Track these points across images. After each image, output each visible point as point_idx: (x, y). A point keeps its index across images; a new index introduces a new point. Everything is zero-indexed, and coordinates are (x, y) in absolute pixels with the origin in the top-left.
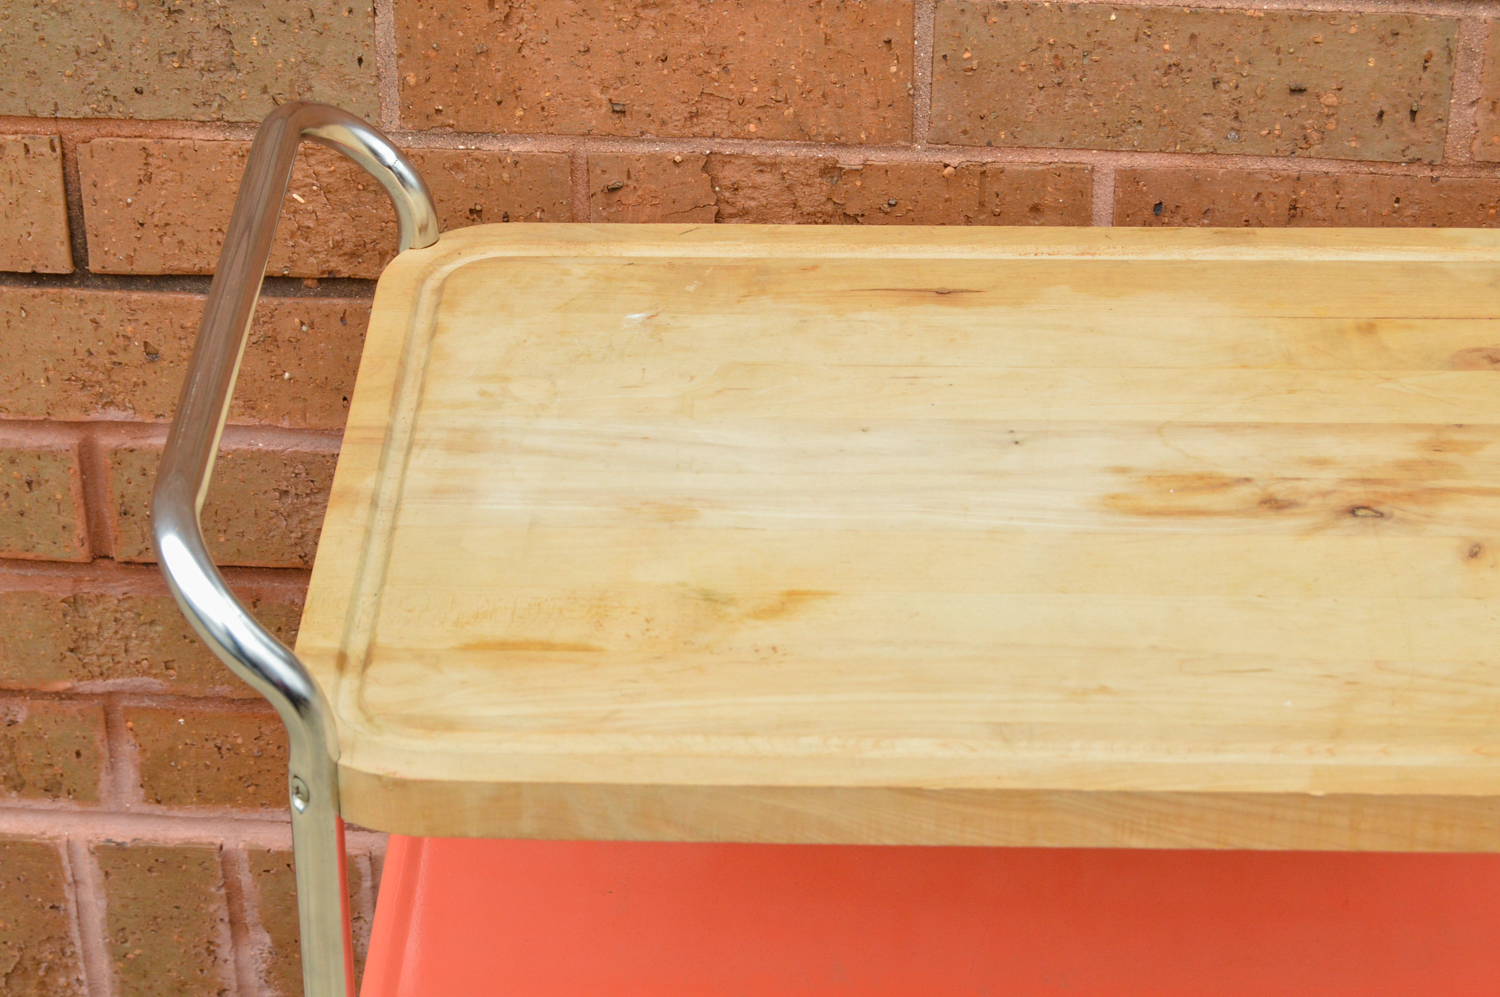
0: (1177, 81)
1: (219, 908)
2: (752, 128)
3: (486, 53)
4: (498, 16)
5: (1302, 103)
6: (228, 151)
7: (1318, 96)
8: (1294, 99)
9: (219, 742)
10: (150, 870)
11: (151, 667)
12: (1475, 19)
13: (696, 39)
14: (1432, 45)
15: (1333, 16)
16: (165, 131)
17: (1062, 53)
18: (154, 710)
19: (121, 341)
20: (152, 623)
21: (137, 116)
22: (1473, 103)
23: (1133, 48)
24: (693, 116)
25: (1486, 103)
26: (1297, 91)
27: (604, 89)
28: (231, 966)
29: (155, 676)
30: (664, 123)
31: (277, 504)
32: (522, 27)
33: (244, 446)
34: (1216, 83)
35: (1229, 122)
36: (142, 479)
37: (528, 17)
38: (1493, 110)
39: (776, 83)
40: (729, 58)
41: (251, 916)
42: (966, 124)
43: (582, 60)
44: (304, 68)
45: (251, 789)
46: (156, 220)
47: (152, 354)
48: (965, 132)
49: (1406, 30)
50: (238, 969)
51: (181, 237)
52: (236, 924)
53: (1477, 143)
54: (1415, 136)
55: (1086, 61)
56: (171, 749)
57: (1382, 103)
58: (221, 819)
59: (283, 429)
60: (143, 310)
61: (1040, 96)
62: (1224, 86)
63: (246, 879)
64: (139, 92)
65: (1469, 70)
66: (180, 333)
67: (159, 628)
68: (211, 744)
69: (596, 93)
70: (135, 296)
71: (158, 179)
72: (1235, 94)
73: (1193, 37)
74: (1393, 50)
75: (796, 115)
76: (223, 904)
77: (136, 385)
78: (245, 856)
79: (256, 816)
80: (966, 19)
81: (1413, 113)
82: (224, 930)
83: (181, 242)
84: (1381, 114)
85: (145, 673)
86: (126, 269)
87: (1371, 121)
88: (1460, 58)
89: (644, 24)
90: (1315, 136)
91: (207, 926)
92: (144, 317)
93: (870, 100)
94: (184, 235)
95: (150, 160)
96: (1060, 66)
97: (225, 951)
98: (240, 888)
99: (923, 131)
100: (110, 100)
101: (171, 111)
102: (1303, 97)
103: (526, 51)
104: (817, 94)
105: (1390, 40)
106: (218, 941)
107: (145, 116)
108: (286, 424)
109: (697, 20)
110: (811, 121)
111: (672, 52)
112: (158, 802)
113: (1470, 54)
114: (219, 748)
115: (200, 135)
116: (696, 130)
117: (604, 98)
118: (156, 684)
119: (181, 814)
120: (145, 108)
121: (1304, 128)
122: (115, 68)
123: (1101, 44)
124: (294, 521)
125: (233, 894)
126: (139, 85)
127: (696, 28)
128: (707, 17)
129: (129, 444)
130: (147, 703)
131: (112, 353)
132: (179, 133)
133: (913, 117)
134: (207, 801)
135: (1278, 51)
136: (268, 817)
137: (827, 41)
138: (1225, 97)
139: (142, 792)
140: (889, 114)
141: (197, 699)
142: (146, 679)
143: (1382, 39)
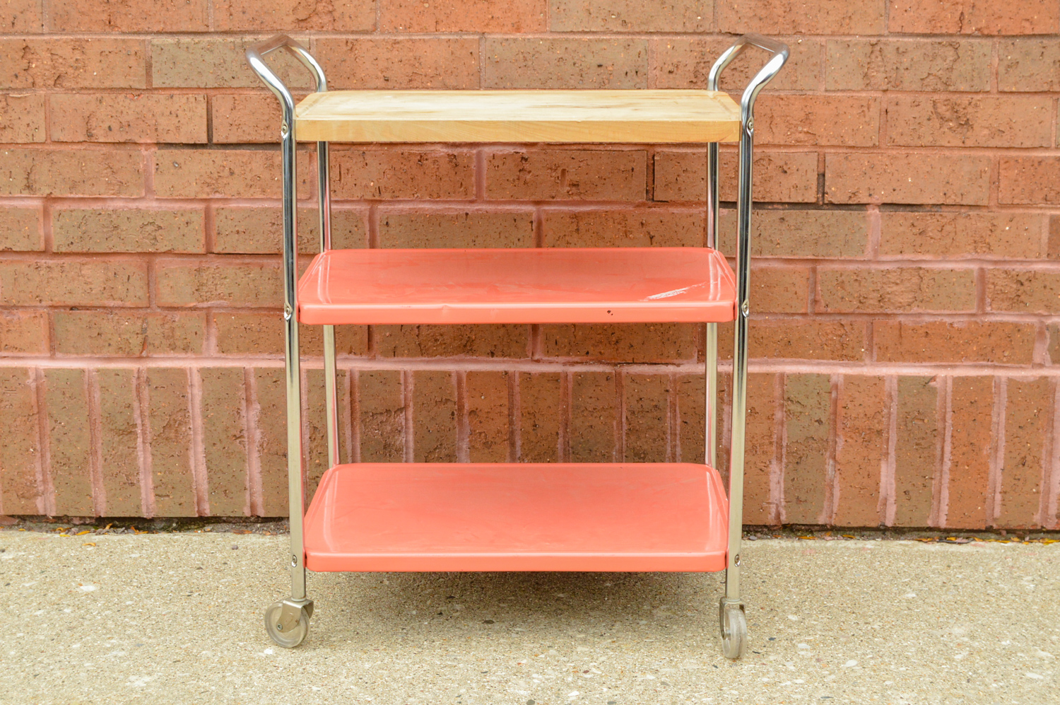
0: (562, 64)
1: (242, 394)
2: (429, 84)
3: (344, 61)
4: (349, 48)
5: (601, 70)
6: (261, 97)
7: (607, 68)
8: (599, 69)
9: (246, 326)
10: (219, 378)
11: (224, 296)
12: (653, 40)
13: (411, 54)
14: (640, 48)
15: (609, 40)
16: (241, 92)
17: (526, 55)
18: (224, 314)
19: (222, 168)
20: (225, 278)
21: (232, 86)
22: (655, 68)
23: (548, 52)
24: (410, 81)
25: (659, 68)
26: (600, 66)
27: (382, 72)
28: (245, 419)
29: (225, 300)
30: (401, 83)
31: (270, 228)
32: (357, 52)
33: (260, 206)
34: (574, 64)
35: (579, 78)
36: (225, 220)
37: (358, 48)
38: (661, 71)
39: (436, 69)
40: (421, 60)
41: (254, 397)
42: (496, 81)
43: (375, 62)
44: (287, 68)
45: (256, 346)
46: (236, 123)
47: (232, 173)
48: (496, 84)
49: (631, 44)
50: (248, 420)
51: (243, 129)
52: (248, 400)
53: (657, 82)
54: (639, 81)
55: (533, 58)
56: (229, 330)
57: (627, 69)
58: (244, 359)
59: (274, 199)
60: (230, 156)
61: (519, 70)
62: (577, 65)
63: (252, 380)
64: (233, 78)
65: (653, 58)
66: (242, 164)
67: (228, 280)
68: (243, 327)
69: (380, 74)
70: (227, 151)
71: (237, 108)
72: (581, 68)
73: (566, 48)
74: (628, 51)
75: (443, 79)
76: (244, 391)
77: (226, 184)
78: (253, 370)
79: (257, 357)
80: (495, 44)
81: (637, 72)
82: (244, 403)
83: (244, 131)
84: (627, 73)
85: (222, 299)
86: (225, 141)
87: (624, 75)
88: (650, 53)
89: (395, 49)
90: (606, 82)
91: (238, 401)
92: (229, 159)
93: (466, 73)
94: (244, 128)
95: (236, 102)
96: (525, 60)
97: (243, 413)
98: (250, 385)
99: (483, 84)
100: (224, 81)
101: (243, 84)
102: (602, 68)
103: (357, 60)
104: (449, 71)
105: (627, 47)
106: (241, 408)
107: (235, 86)
108: (275, 197)
109: (412, 47)
110: (447, 81)
111: (403, 59)
112: (223, 352)
113: (653, 52)
114: (246, 328)
115: (252, 93)
116: (411, 86)
117: (382, 76)
118: (225, 303)
119: (230, 357)
120: (235, 84)
121: (603, 79)
122: (226, 70)
123: (538, 52)
124: (276, 235)
125: (248, 387)
126: (234, 76)
127: (411, 50)
128: (414, 46)
129: (222, 206)
130: (222, 311)
131: (218, 173)
132: (245, 93)
133: (480, 79)
134: (240, 351)
135: (593, 52)
136: (261, 357)
137: (452, 53)
138: (578, 69)
139: (217, 348)
140: (472, 78)
141: (239, 308)
142: (222, 301)
143: (625, 47)
